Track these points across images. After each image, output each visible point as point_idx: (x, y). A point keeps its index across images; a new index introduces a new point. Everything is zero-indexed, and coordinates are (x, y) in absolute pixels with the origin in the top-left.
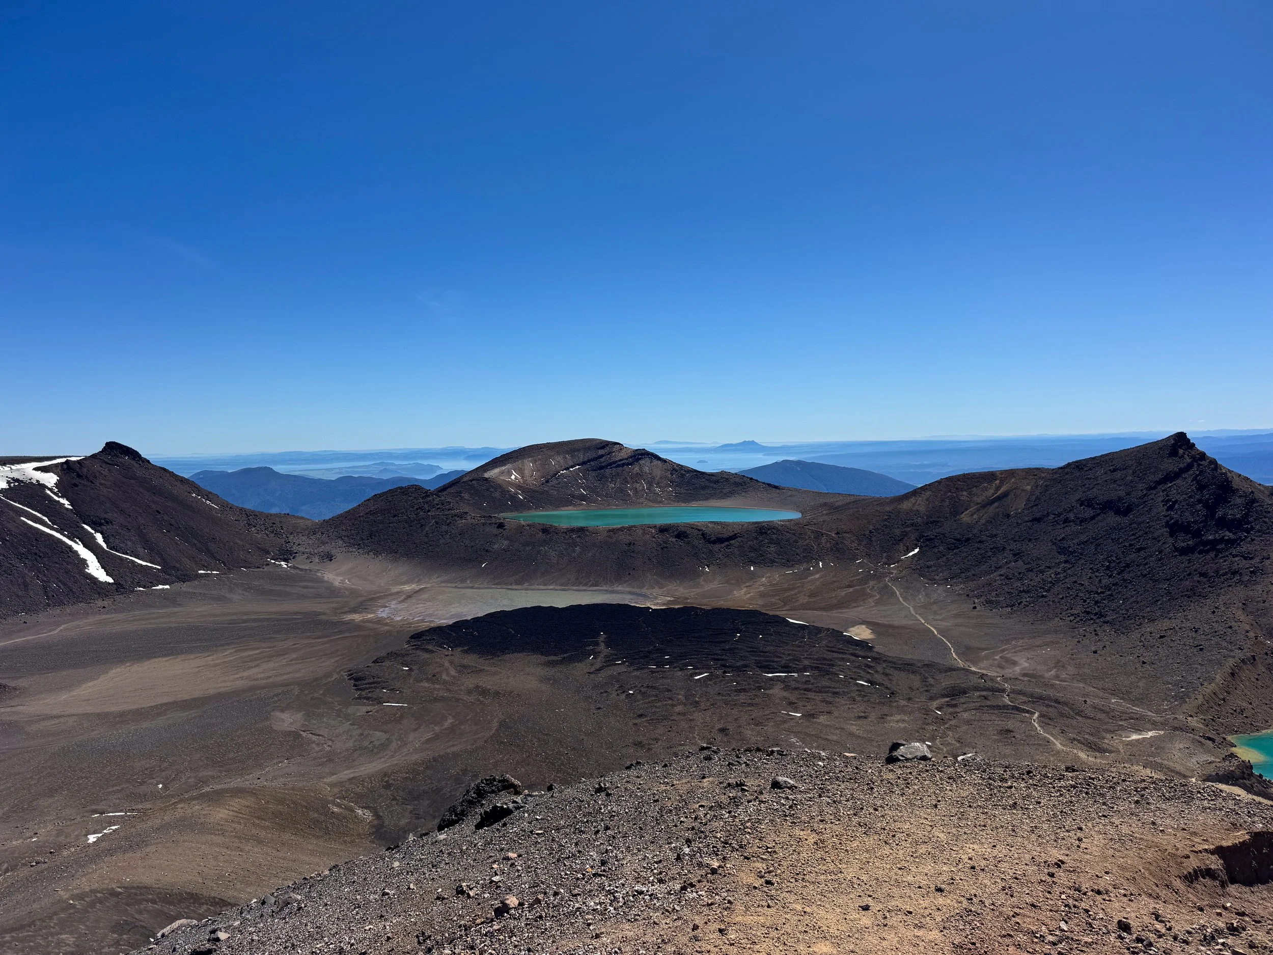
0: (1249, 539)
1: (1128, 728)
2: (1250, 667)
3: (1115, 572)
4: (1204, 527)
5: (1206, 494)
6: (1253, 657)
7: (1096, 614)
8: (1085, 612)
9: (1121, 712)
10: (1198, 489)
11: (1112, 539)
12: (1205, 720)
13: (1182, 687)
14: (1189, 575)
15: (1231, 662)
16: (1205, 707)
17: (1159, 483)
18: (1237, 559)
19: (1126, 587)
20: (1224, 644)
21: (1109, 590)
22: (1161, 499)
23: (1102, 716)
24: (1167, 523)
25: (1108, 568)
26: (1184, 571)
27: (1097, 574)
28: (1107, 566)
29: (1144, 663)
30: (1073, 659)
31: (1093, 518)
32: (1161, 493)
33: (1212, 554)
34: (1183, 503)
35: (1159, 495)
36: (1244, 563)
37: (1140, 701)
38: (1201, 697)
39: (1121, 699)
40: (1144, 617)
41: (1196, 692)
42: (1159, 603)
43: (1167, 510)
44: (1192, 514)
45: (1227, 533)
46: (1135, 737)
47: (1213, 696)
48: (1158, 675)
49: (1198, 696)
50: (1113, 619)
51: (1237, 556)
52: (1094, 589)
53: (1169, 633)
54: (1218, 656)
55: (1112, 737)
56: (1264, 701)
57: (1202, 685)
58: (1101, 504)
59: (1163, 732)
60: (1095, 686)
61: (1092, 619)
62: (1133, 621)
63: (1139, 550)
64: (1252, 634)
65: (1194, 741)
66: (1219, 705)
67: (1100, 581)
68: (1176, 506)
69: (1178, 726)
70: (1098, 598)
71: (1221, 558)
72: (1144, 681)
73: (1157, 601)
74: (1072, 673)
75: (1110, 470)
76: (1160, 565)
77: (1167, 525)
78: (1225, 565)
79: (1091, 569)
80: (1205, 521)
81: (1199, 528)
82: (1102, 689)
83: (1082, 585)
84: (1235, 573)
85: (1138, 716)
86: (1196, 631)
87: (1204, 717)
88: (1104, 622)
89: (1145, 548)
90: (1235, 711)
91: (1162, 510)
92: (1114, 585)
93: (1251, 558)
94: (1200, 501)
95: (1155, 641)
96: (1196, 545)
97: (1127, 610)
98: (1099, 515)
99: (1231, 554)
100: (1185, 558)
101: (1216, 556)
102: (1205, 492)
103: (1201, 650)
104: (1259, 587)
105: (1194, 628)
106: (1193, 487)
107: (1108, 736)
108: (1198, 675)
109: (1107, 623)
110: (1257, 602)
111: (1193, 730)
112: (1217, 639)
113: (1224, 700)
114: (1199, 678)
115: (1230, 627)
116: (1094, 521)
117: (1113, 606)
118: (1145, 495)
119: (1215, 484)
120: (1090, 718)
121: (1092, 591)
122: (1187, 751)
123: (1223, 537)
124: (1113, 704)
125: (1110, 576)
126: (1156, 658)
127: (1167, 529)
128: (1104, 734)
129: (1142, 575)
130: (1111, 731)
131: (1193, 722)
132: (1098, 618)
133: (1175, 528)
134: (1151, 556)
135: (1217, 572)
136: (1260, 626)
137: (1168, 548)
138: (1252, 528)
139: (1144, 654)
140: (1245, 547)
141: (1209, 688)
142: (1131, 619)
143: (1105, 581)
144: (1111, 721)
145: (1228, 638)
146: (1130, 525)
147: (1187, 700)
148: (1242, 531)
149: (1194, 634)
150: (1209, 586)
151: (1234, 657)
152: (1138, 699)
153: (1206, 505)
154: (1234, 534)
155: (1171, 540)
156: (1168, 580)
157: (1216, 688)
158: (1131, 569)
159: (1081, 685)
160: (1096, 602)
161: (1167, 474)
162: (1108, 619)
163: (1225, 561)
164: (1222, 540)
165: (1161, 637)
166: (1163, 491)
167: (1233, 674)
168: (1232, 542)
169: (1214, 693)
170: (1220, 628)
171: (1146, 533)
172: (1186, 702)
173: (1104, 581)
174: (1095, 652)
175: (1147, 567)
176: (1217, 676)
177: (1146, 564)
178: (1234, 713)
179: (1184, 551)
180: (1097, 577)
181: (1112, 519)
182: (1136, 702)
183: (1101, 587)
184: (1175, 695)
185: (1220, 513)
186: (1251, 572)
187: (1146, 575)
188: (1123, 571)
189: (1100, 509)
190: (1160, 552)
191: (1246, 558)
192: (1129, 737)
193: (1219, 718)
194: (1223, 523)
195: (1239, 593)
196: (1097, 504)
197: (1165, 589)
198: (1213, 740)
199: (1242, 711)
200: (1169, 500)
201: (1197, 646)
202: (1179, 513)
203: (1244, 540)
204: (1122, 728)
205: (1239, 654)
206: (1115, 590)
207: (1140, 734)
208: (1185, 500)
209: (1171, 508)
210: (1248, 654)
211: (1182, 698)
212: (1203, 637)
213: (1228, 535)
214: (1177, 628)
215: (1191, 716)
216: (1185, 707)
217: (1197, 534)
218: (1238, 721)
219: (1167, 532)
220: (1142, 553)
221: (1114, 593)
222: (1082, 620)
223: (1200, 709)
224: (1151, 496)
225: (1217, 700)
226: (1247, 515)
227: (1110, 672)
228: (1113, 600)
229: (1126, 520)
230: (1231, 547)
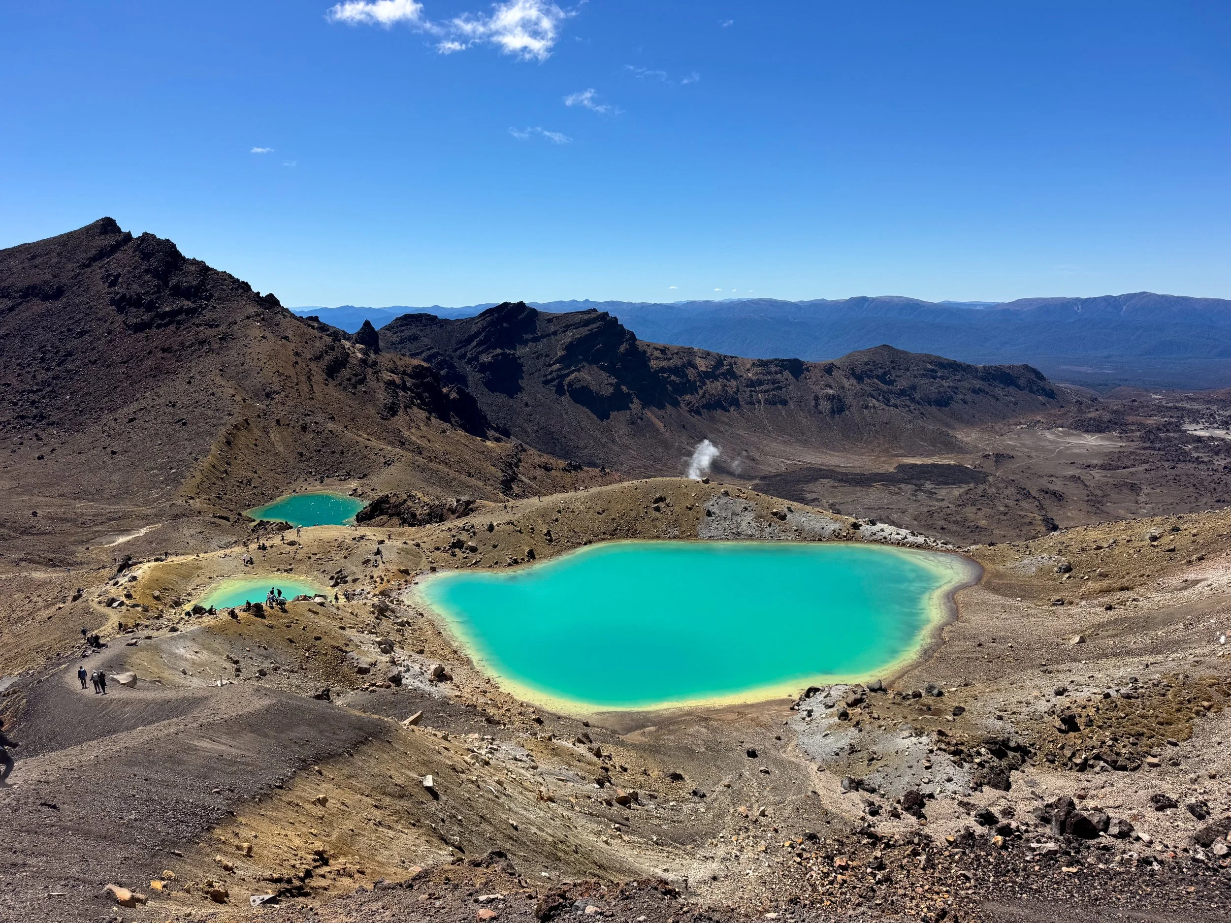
0: (210, 307)
1: (109, 532)
2: (245, 433)
3: (54, 364)
4: (157, 298)
5: (154, 263)
6: (246, 420)
7: (35, 417)
8: (17, 417)
9: (94, 516)
10: (142, 259)
11: (43, 328)
12: (209, 500)
13: (171, 469)
14: (150, 353)
15: (223, 430)
16: (205, 485)
17: (95, 259)
18: (201, 328)
19: (71, 379)
20: (210, 413)
21: (49, 386)
22: (100, 276)
23: (67, 526)
24: (112, 299)
25: (43, 360)
26: (142, 351)
27: (29, 369)
28: (41, 358)
29: (114, 453)
30: (8, 472)
31: (11, 309)
32: (98, 271)
33: (172, 327)
34: (127, 276)
35: (97, 272)
36: (210, 332)
37: (118, 497)
38: (199, 473)
39: (91, 501)
40: (102, 409)
41: (191, 469)
42: (119, 390)
43: (109, 287)
44: (141, 286)
45: (186, 302)
46: (122, 540)
47: (213, 470)
48: (137, 463)
49: (195, 474)
50: (61, 419)
51: (201, 325)
52: (27, 387)
53: (139, 414)
54: (207, 427)
55: (88, 549)
56: (268, 467)
57: (196, 459)
58: (21, 291)
59: (160, 525)
60: (47, 494)
61: (29, 424)
62: (88, 416)
63: (82, 333)
64: (238, 398)
65: (205, 524)
66: (222, 479)
67: (34, 376)
68: (120, 280)
69: (178, 513)
70: (33, 397)
71: (184, 330)
72: (118, 473)
73: (116, 388)
74: (8, 486)
75: (27, 259)
76: (112, 348)
77: (113, 302)
78: (190, 337)
79: (18, 365)
80: (158, 292)
81: (152, 300)
82: (59, 495)
83: (9, 385)
84: (203, 342)
85: (120, 514)
86: (173, 406)
87: (208, 497)
88: (48, 424)
89: (86, 332)
90: (241, 482)
91: (103, 288)
92: (54, 378)
93: (217, 326)
94: (147, 271)
95: (123, 427)
96: (152, 319)
97: (78, 405)
98: (20, 304)
99: (193, 324)
100: (141, 336)
101: (178, 329)
102: (152, 260)
103: (184, 424)
104: (233, 352)
105: (170, 402)
106: (137, 258)
107: (81, 548)
108: (188, 450)
109: (53, 424)
110: (235, 366)
111: (199, 512)
112: (200, 410)
113: (226, 472)
114: (191, 454)
115: (213, 394)
116: (14, 313)
117: (58, 403)
118: (78, 274)
119: (161, 250)
120: (46, 533)
121: (24, 391)
122: (201, 536)
123: (182, 307)
124: (78, 508)
125: (48, 370)
126: (129, 444)
127: (114, 307)
128: (73, 548)
129: (90, 361)
130: (83, 541)
131: (197, 504)
132: (38, 421)
133: (122, 304)
134: (99, 339)
135: (182, 344)
136: (244, 389)
137: (118, 326)
138: (211, 296)
139: (112, 444)
140: (208, 315)
141: (206, 462)
142: (85, 414)
143: (41, 376)
144: (80, 530)
145: (213, 406)
146: (65, 308)
147: (183, 480)
148: (201, 299)
149: (171, 410)
150: (177, 361)
151: (225, 424)
152: (115, 496)
153: (155, 273)
154: (193, 302)
155: (120, 318)
156: (125, 362)
157: (215, 461)
158: (74, 357)
159: (25, 498)
160: (33, 403)
161: (102, 250)
162: (52, 419)
163: (189, 332)
164: (180, 311)
165: (131, 421)
166: (100, 268)
167: (228, 443)
168: (191, 312)
169: (214, 466)
170: (201, 397)
171: (87, 314)
172: (181, 483)
173: (39, 377)
174: (41, 458)
175: (95, 352)
176: (212, 447)
177: (93, 349)
178: (242, 485)
179: (139, 328)
180: (28, 372)
181: (38, 306)
182: (114, 500)
183: (37, 384)
184: (165, 479)
185: (173, 282)
186: (221, 339)
187: (96, 361)
188: (64, 361)
189: (21, 297)
190: (109, 333)
191: (211, 326)
192: (114, 542)
193: (225, 494)
194: (178, 292)
195: (211, 362)
196: (16, 292)
197: (123, 373)
198: (227, 519)
199: (249, 482)
200: (109, 276)
201: (179, 421)
202: (125, 286)
203: (205, 308)
204: (100, 534)
205: (232, 420)
206: (57, 385)
207: (130, 535)
208: (129, 272)
209: (113, 284)
210: (240, 418)
211: (174, 480)
212: (183, 410)
213: (187, 304)
214: (149, 407)
215: (192, 498)
216: (183, 490)
217: (150, 307)
218: (246, 494)
219: (113, 310)
220: (86, 338)
221: (56, 389)
222: (15, 428)
223: (200, 490)
224: (86, 275)
225: (218, 473)
226: (203, 282)
227: (67, 474)
228: (56, 397)
229: (58, 304)
230: (192, 317)
